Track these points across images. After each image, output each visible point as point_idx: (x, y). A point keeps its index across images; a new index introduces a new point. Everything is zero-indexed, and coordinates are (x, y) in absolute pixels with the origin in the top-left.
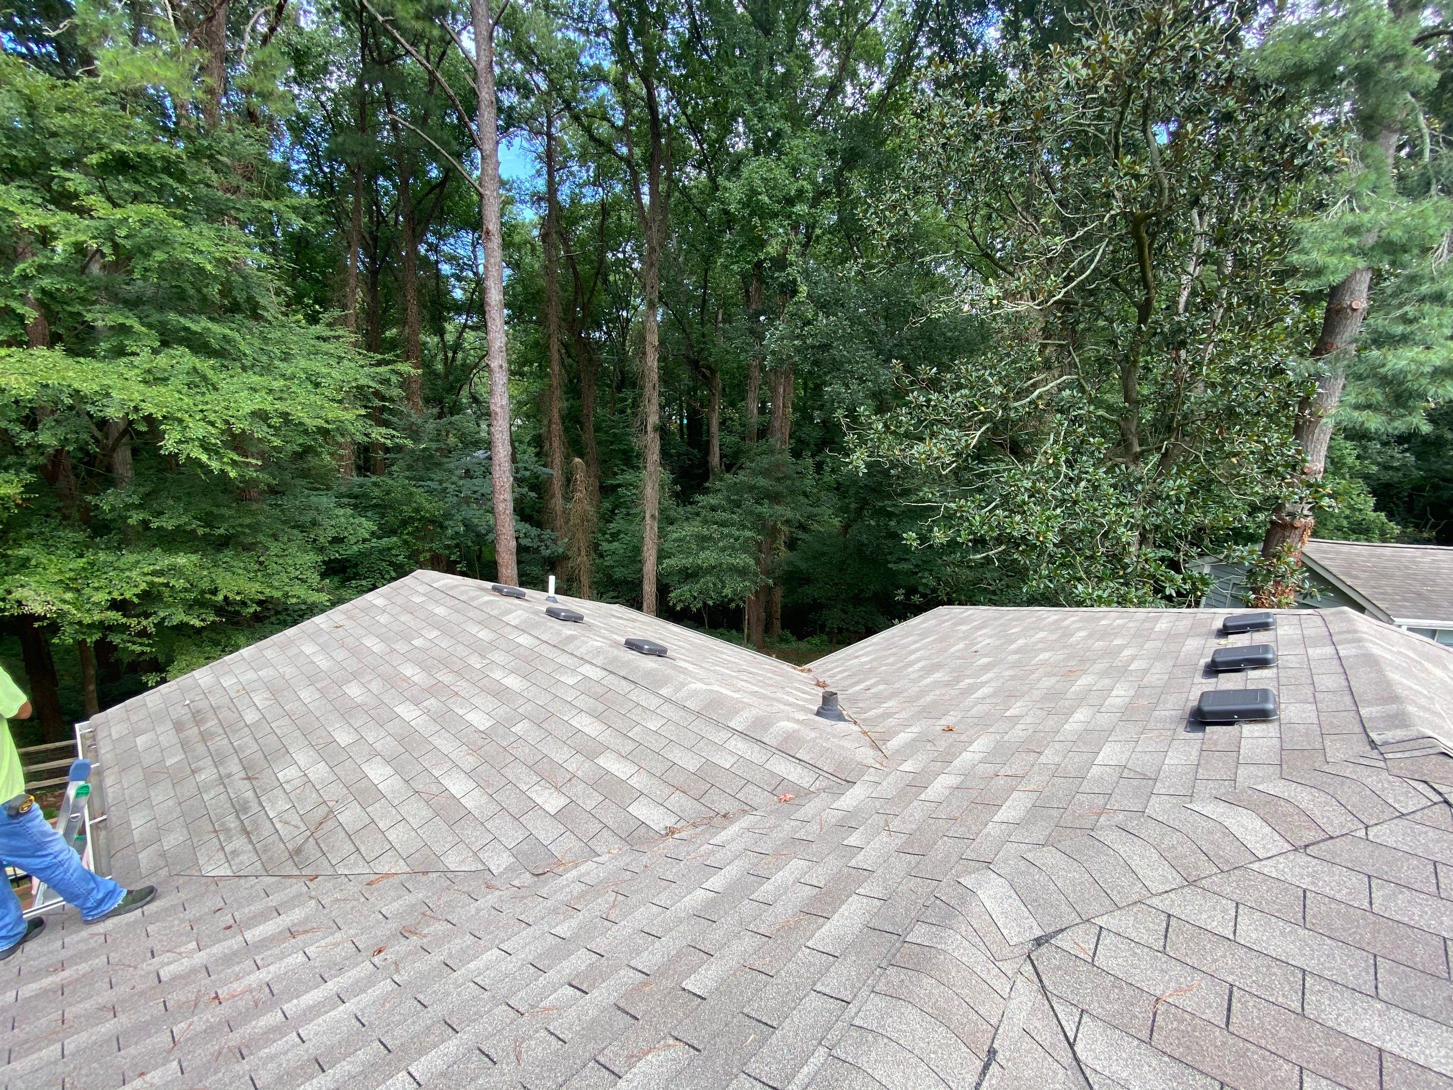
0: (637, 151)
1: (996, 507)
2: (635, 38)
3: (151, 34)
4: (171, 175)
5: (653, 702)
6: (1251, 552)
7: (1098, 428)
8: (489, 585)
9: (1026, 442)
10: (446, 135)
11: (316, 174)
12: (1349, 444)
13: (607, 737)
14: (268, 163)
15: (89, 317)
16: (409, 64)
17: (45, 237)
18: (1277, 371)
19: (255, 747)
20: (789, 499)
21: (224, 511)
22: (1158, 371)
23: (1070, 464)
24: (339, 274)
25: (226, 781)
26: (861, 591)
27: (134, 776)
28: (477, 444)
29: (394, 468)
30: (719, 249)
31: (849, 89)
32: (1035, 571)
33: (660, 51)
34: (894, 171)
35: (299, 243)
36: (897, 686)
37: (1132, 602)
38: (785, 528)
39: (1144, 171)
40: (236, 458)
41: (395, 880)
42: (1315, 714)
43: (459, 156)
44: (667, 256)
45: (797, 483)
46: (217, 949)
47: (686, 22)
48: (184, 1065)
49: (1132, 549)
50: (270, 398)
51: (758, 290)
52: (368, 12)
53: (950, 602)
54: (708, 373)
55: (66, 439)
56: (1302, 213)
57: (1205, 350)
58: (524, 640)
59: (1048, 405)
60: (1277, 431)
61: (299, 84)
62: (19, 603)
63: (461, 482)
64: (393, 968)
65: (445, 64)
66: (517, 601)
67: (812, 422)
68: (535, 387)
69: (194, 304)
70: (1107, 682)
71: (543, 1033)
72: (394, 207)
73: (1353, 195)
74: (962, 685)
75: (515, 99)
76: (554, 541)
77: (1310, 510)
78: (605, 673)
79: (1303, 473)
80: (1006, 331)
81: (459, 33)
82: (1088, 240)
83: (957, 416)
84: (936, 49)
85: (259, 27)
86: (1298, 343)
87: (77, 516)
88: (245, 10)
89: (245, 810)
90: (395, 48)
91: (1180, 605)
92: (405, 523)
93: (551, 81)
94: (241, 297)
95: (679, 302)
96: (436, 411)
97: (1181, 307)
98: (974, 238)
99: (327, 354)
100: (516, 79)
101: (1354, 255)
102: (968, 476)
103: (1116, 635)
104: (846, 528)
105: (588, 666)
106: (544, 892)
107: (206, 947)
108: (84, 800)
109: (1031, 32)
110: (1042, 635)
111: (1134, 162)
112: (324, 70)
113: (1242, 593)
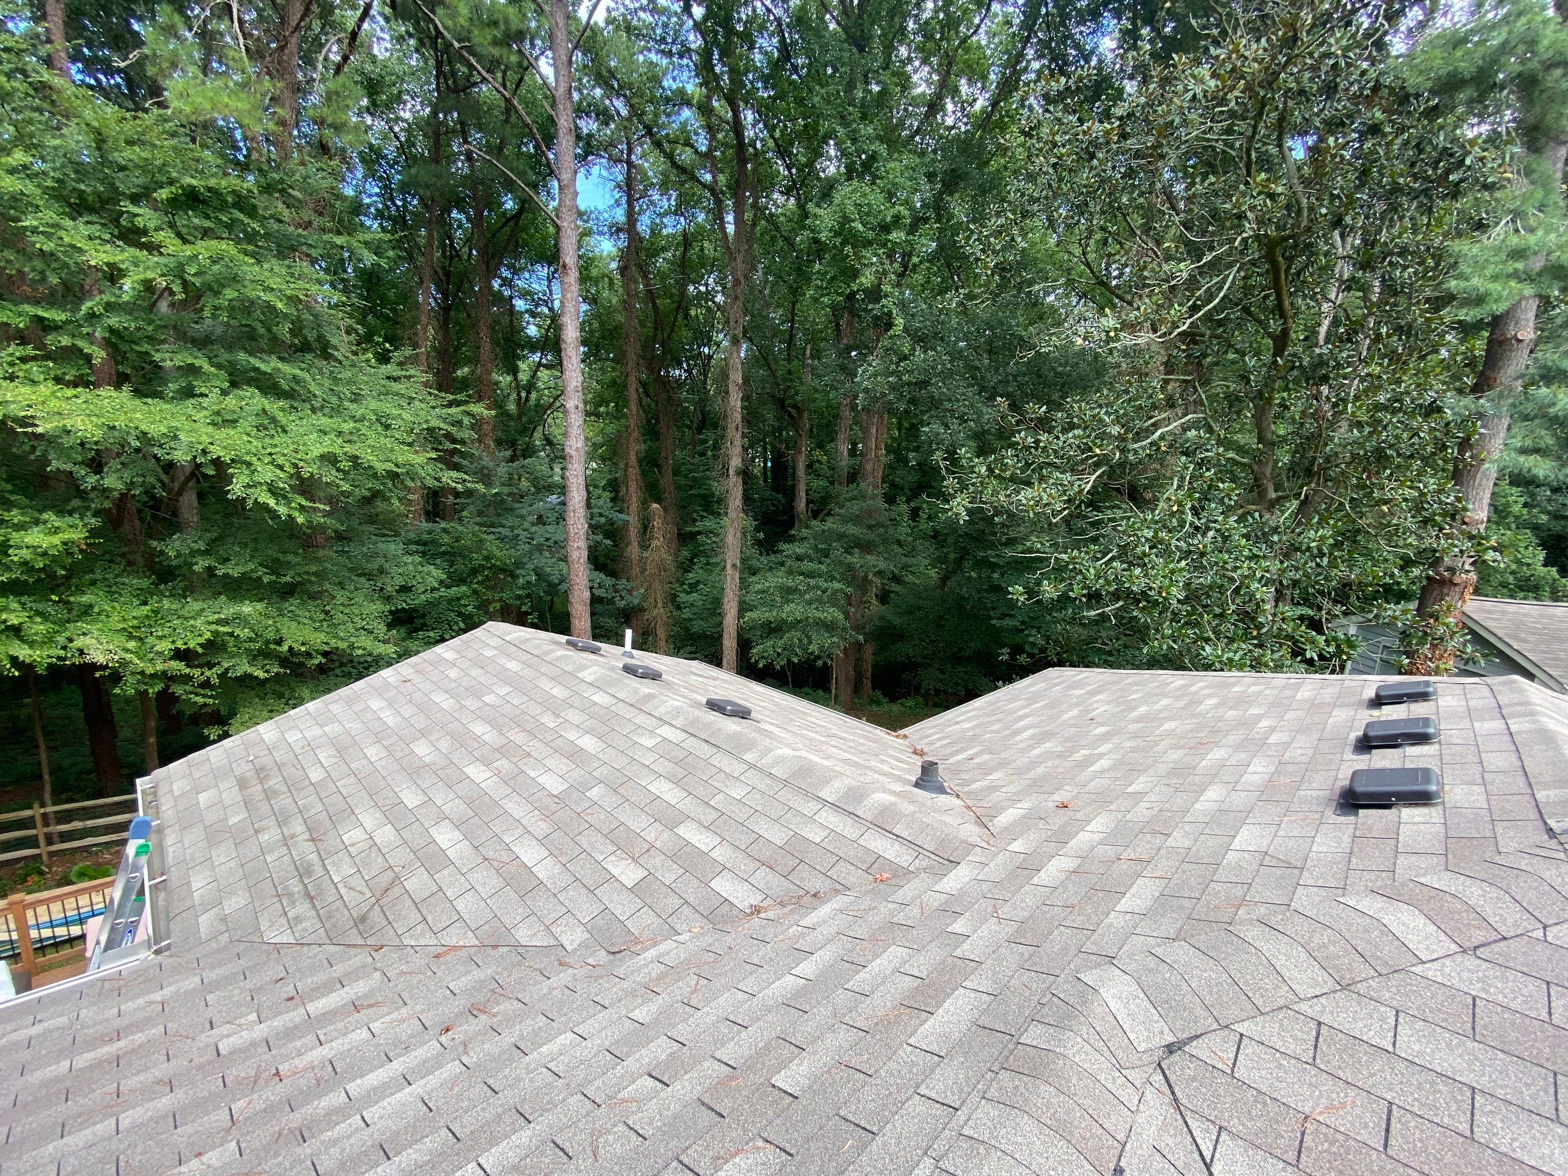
0: (722, 178)
1: (1113, 559)
2: (720, 60)
3: (220, 62)
4: (241, 210)
5: (736, 768)
6: (1404, 612)
7: (1228, 472)
8: (564, 638)
9: (1146, 487)
10: (521, 165)
11: (388, 208)
12: (1514, 490)
13: (688, 805)
14: (340, 197)
15: (157, 357)
16: (485, 92)
17: (114, 274)
18: (1433, 409)
19: (320, 807)
20: (881, 549)
21: (290, 557)
22: (1295, 410)
23: (1196, 512)
24: (410, 310)
25: (290, 842)
26: (961, 649)
27: (195, 836)
28: (550, 488)
29: (465, 513)
30: (808, 281)
31: (950, 107)
32: (1157, 630)
33: (747, 71)
34: (999, 193)
35: (370, 278)
36: (1003, 756)
37: (1267, 666)
38: (877, 580)
39: (1280, 189)
40: (304, 503)
41: (464, 953)
42: (1483, 798)
43: (535, 186)
44: (752, 289)
45: (891, 532)
46: (277, 1022)
47: (775, 41)
48: (243, 1145)
49: (1267, 607)
50: (340, 441)
51: (850, 324)
52: (443, 38)
53: (1061, 664)
54: (794, 412)
55: (132, 483)
56: (1459, 235)
57: (1350, 386)
58: (599, 698)
59: (1170, 446)
60: (1433, 476)
61: (371, 114)
62: (81, 652)
63: (534, 529)
64: (461, 1048)
65: (523, 90)
66: (592, 656)
67: (906, 465)
68: (611, 428)
69: (263, 343)
70: (1243, 756)
71: (621, 1128)
72: (468, 240)
73: (1517, 214)
74: (1078, 756)
75: (594, 126)
76: (630, 592)
77: (1472, 564)
78: (685, 735)
79: (1464, 523)
80: (1124, 366)
81: (537, 58)
82: (1216, 266)
83: (1069, 459)
84: (1046, 62)
85: (331, 56)
86: (1456, 377)
87: (141, 562)
88: (317, 38)
89: (309, 872)
90: (471, 75)
91: (1322, 670)
92: (474, 572)
93: (631, 106)
94: (311, 336)
95: (764, 338)
96: (508, 453)
97: (1321, 337)
98: (1088, 265)
99: (397, 394)
100: (596, 105)
101: (1520, 281)
102: (1081, 524)
103: (1251, 703)
104: (944, 580)
105: (666, 727)
106: (620, 972)
107: (267, 1019)
108: (144, 859)
109: (1151, 41)
110: (1165, 702)
111: (1268, 180)
112: (398, 99)
113: (1394, 657)
